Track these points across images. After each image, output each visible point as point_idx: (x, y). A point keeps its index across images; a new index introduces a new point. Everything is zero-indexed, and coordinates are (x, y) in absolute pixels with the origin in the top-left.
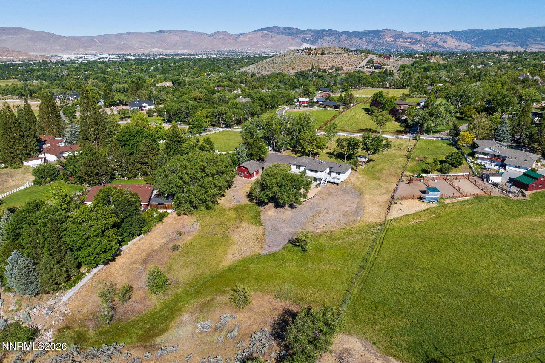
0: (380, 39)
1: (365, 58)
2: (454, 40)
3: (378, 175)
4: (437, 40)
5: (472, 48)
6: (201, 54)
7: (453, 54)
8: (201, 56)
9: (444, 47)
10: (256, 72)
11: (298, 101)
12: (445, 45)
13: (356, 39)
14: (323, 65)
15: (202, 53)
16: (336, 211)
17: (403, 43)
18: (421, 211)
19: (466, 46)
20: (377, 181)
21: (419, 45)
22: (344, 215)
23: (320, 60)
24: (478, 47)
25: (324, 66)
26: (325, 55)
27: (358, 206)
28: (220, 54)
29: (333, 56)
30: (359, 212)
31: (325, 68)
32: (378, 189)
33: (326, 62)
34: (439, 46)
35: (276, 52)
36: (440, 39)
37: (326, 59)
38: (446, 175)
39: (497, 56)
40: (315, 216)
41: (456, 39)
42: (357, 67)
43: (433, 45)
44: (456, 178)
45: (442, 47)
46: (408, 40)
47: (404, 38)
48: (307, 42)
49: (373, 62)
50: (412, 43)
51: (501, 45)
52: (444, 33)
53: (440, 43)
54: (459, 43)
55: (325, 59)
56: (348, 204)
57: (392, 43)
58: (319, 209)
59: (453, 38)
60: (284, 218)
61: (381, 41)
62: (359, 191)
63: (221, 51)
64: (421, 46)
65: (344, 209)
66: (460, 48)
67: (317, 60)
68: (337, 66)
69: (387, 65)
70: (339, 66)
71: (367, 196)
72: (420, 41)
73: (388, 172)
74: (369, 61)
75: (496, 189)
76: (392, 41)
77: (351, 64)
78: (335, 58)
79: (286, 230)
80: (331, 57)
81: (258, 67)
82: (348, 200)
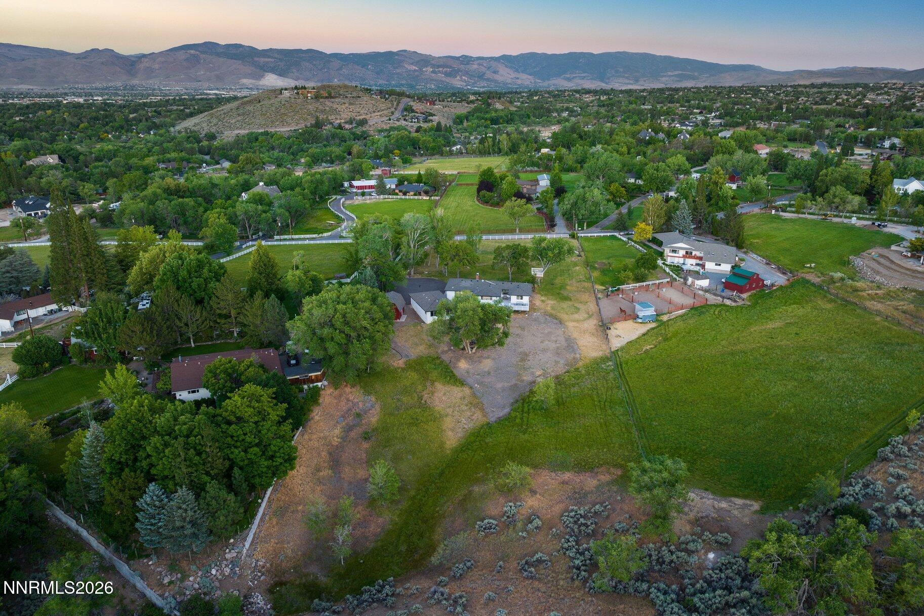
0: (397, 68)
1: (398, 105)
2: (508, 70)
3: (565, 293)
4: (483, 69)
5: (535, 83)
6: (66, 94)
7: (516, 92)
8: (70, 99)
9: (496, 81)
10: (213, 130)
11: (351, 186)
12: (497, 77)
13: (356, 67)
14: (333, 117)
15: (66, 91)
16: (544, 350)
17: (433, 75)
18: (644, 335)
19: (526, 81)
20: (570, 303)
21: (458, 78)
22: (557, 353)
23: (327, 108)
24: (544, 80)
25: (336, 119)
26: (333, 100)
27: (567, 340)
28: (107, 94)
29: (346, 101)
30: (572, 347)
31: (338, 121)
32: (577, 313)
33: (335, 111)
34: (488, 80)
35: (217, 89)
36: (489, 68)
37: (337, 106)
38: (645, 284)
39: (578, 95)
40: (523, 360)
41: (511, 67)
42: (390, 120)
43: (478, 77)
44: (659, 286)
45: (492, 81)
46: (441, 69)
47: (433, 66)
48: (273, 70)
49: (413, 111)
50: (447, 75)
51: (574, 78)
52: (492, 58)
53: (489, 75)
54: (517, 75)
55: (335, 106)
56: (553, 338)
57: (416, 73)
58: (521, 350)
59: (506, 66)
60: (486, 370)
61: (398, 71)
62: (556, 319)
63: (107, 88)
64: (462, 80)
65: (553, 346)
66: (519, 82)
67: (320, 107)
68: (358, 118)
69: (434, 115)
70: (361, 117)
71: (570, 324)
72: (459, 70)
73: (574, 288)
74: (405, 109)
75: (708, 295)
76: (415, 71)
77: (379, 114)
78: (351, 104)
79: (499, 386)
80: (345, 103)
81: (215, 121)
82: (550, 333)
